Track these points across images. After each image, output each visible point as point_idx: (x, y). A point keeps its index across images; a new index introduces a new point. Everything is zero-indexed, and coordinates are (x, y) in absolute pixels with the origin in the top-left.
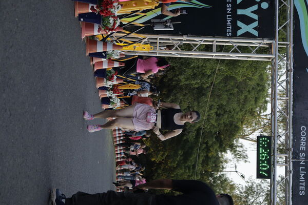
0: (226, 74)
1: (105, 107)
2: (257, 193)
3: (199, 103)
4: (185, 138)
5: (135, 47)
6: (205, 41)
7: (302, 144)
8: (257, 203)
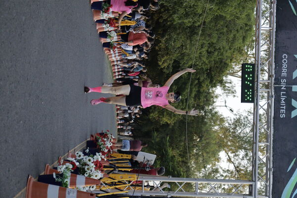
0: (217, 13)
1: (103, 40)
2: (244, 124)
3: (191, 41)
7: (284, 71)
8: (244, 133)
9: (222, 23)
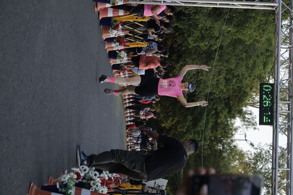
0: (235, 37)
1: (113, 62)
2: (266, 159)
8: (266, 169)
9: (241, 48)
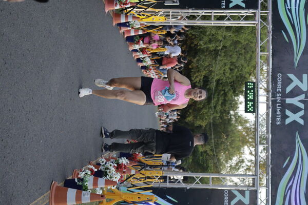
1: (140, 65)
4: (208, 87)
5: (153, 19)
6: (205, 13)
7: (279, 87)
9: (240, 46)
